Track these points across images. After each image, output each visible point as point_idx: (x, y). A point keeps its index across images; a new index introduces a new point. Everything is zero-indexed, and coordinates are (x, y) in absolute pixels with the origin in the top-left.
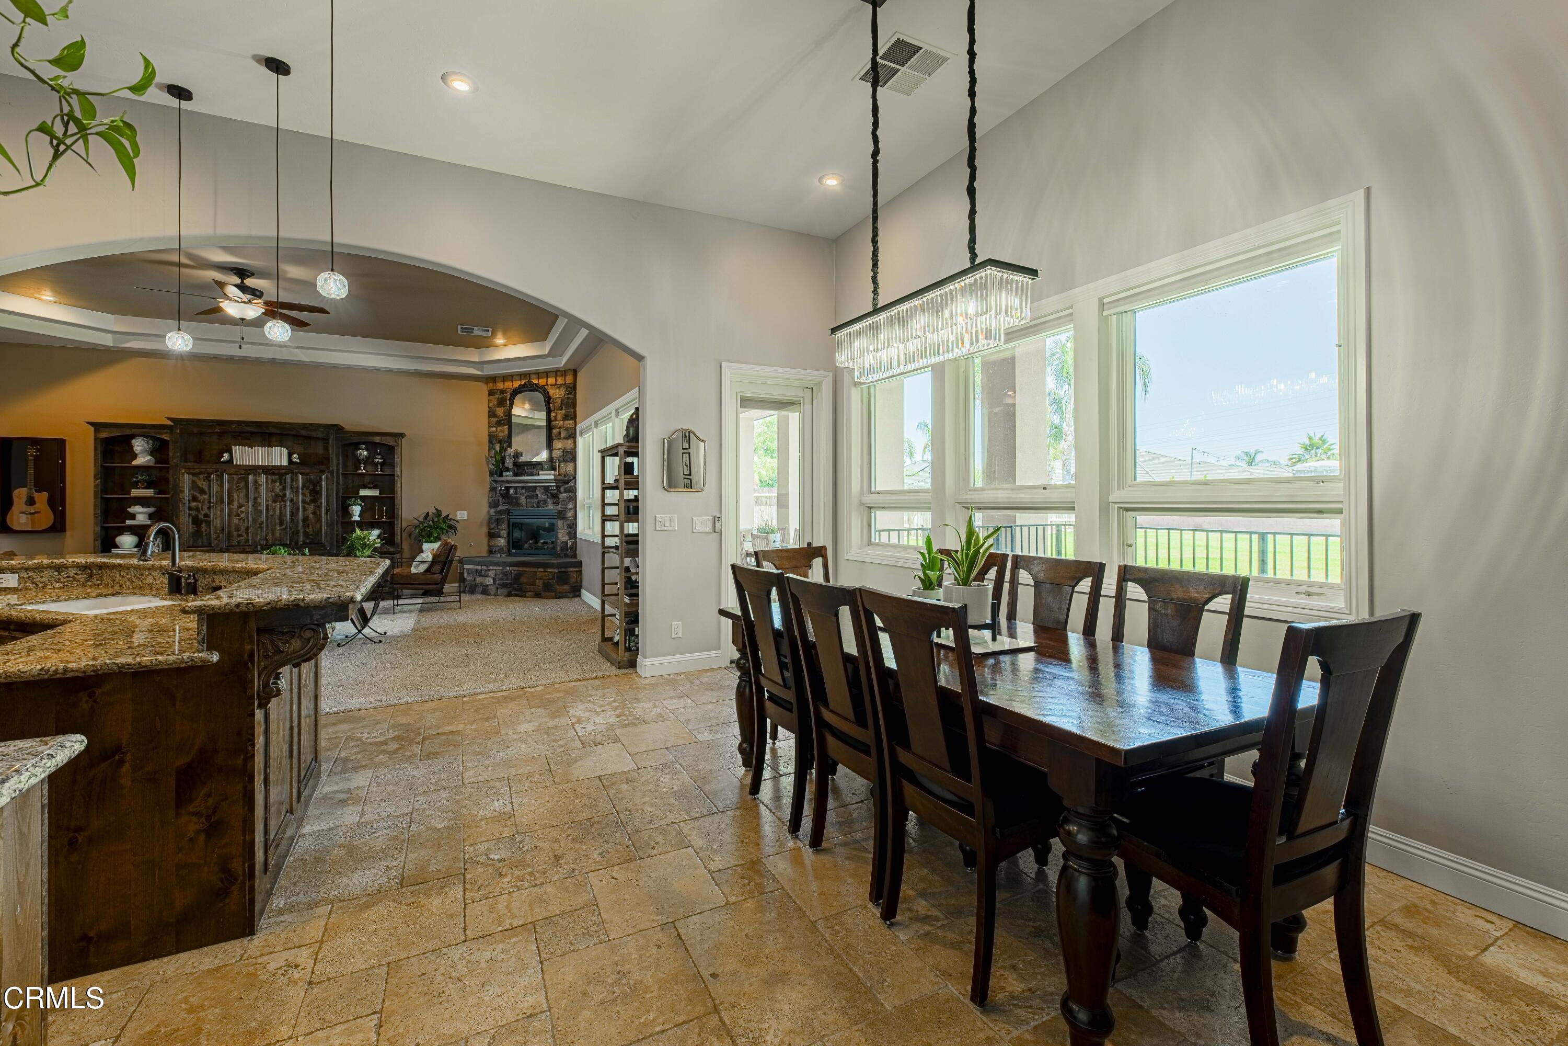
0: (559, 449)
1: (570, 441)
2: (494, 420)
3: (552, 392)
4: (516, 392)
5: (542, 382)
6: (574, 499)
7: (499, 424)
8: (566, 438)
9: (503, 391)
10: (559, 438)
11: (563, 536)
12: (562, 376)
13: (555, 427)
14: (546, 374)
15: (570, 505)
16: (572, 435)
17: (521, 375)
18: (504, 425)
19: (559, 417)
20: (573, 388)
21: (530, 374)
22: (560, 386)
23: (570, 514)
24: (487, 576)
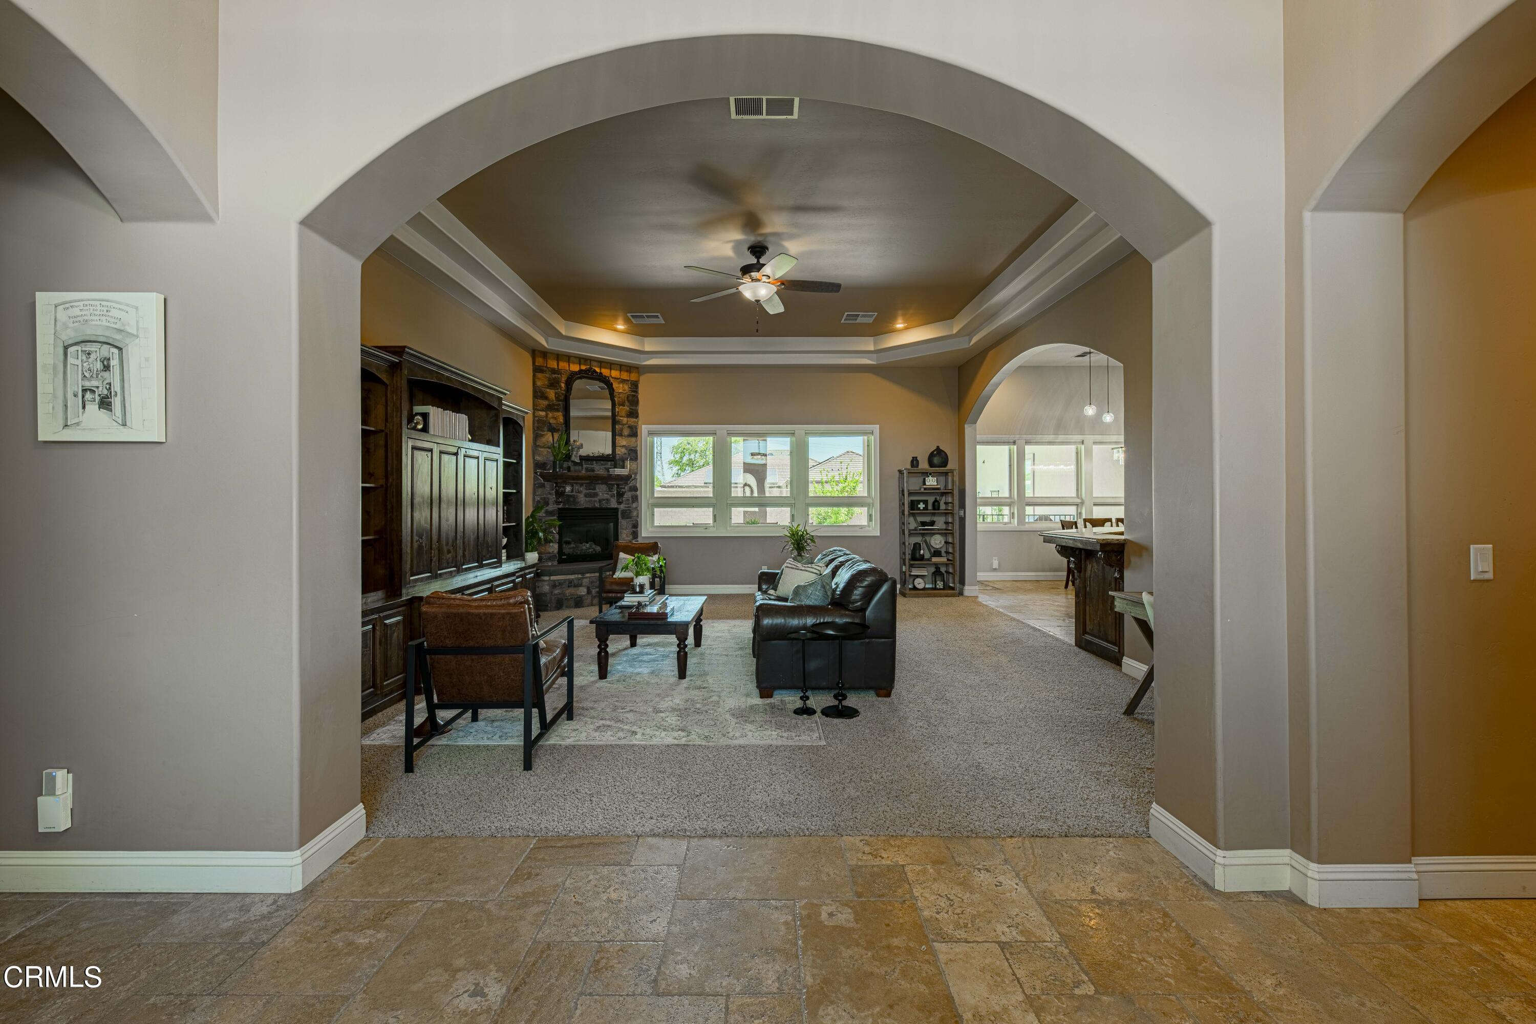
0: (623, 446)
1: (633, 439)
2: (544, 403)
3: (615, 385)
4: (572, 378)
5: (605, 372)
6: (635, 499)
7: (550, 408)
8: (629, 436)
9: (554, 371)
10: (621, 435)
11: (627, 537)
12: (627, 371)
13: (619, 422)
14: (611, 365)
15: (634, 505)
16: (634, 433)
17: (581, 360)
18: (557, 410)
19: (623, 413)
20: (635, 386)
21: (591, 360)
22: (624, 381)
23: (635, 514)
24: (581, 585)
